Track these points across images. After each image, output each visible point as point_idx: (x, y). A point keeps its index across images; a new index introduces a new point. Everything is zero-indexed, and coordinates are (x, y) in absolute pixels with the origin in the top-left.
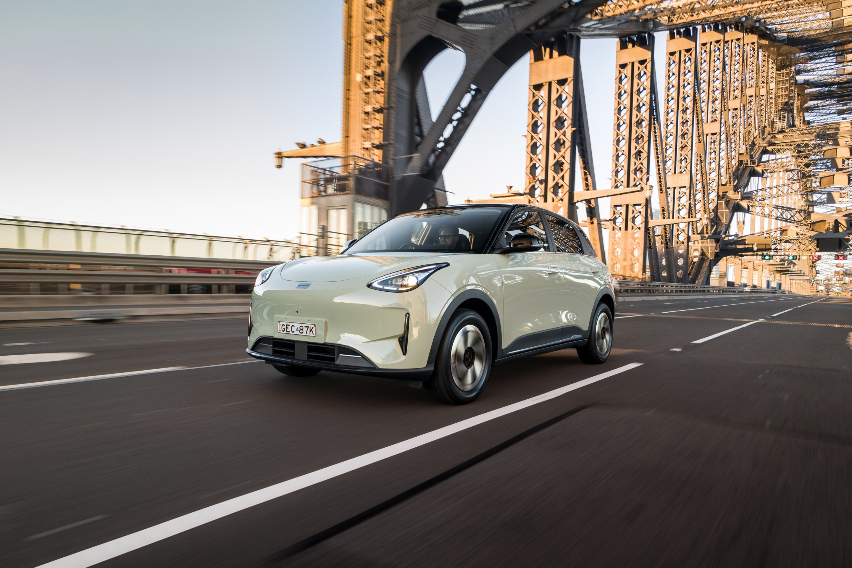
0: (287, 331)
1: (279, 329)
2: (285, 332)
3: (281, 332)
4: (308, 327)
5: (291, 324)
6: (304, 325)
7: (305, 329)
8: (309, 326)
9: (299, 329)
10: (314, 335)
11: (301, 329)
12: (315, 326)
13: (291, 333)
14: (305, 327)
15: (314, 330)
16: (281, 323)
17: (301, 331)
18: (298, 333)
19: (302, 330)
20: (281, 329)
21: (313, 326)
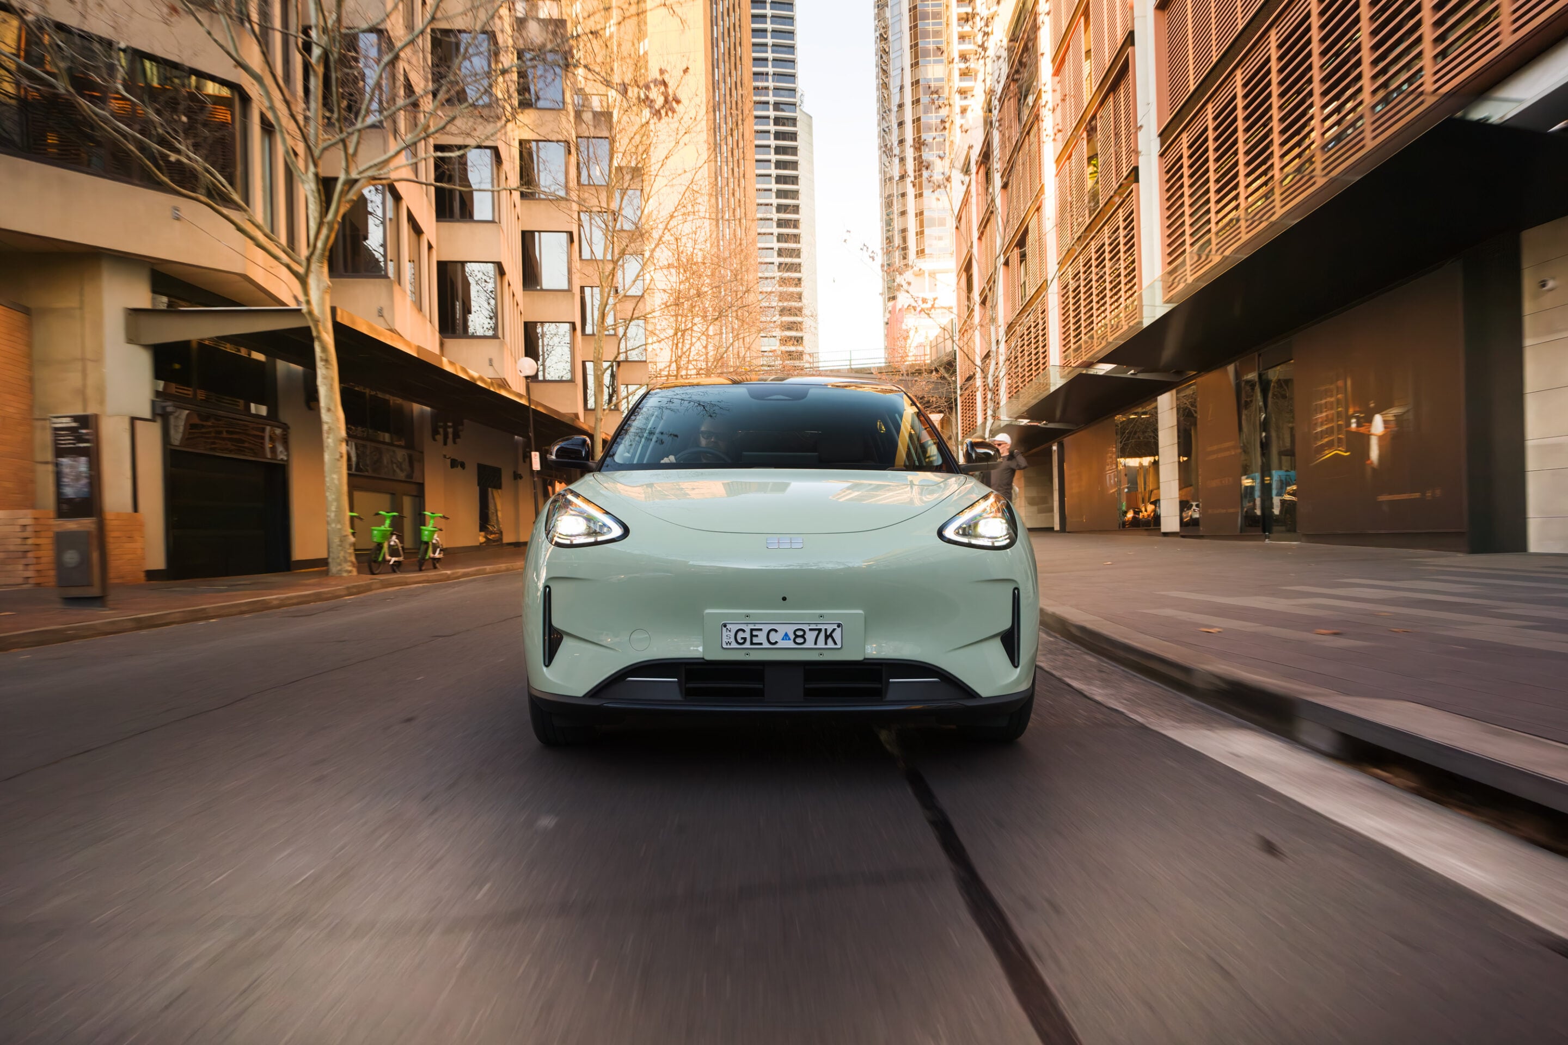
0: (752, 643)
1: (725, 640)
2: (747, 645)
3: (734, 645)
4: (820, 630)
5: (766, 628)
6: (806, 628)
7: (811, 636)
8: (823, 627)
9: (792, 637)
10: (839, 646)
11: (797, 636)
12: (839, 625)
13: (766, 645)
14: (811, 630)
15: (837, 635)
16: (734, 628)
17: (800, 640)
18: (790, 644)
19: (803, 636)
20: (732, 640)
21: (835, 626)
